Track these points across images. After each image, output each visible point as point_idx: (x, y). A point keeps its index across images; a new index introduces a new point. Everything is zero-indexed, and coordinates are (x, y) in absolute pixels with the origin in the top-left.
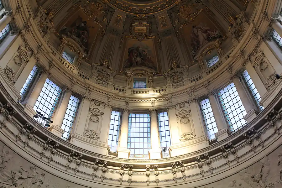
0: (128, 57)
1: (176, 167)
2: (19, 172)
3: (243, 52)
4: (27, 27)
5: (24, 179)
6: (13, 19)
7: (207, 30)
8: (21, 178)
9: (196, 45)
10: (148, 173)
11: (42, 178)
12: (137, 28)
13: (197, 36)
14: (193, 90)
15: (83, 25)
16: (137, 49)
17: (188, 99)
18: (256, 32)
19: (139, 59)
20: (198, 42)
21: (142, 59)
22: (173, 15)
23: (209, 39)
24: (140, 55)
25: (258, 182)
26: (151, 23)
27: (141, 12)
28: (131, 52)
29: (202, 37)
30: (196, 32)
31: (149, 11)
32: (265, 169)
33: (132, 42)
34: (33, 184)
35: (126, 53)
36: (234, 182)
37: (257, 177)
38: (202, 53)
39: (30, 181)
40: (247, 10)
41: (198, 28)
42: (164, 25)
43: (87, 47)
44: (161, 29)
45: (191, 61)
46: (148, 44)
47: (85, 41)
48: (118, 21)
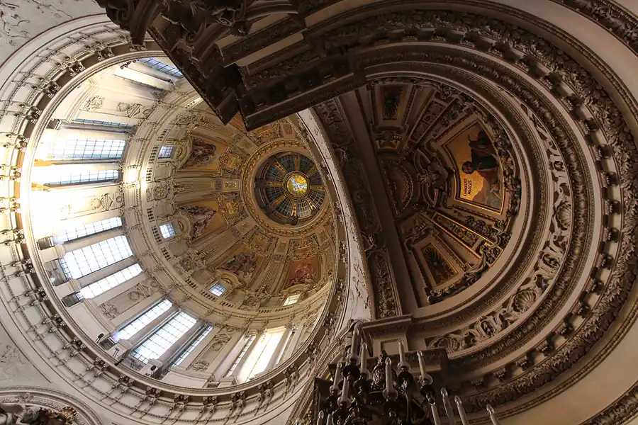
0: (205, 142)
3: (161, 270)
7: (206, 223)
12: (234, 159)
13: (204, 214)
16: (212, 153)
19: (201, 152)
21: (199, 156)
22: (233, 196)
24: (204, 155)
26: (233, 173)
27: (248, 168)
28: (211, 147)
29: (201, 218)
30: (209, 213)
33: (220, 152)
35: (211, 142)
42: (227, 185)
44: (225, 181)
45: (178, 205)
48: (247, 145)
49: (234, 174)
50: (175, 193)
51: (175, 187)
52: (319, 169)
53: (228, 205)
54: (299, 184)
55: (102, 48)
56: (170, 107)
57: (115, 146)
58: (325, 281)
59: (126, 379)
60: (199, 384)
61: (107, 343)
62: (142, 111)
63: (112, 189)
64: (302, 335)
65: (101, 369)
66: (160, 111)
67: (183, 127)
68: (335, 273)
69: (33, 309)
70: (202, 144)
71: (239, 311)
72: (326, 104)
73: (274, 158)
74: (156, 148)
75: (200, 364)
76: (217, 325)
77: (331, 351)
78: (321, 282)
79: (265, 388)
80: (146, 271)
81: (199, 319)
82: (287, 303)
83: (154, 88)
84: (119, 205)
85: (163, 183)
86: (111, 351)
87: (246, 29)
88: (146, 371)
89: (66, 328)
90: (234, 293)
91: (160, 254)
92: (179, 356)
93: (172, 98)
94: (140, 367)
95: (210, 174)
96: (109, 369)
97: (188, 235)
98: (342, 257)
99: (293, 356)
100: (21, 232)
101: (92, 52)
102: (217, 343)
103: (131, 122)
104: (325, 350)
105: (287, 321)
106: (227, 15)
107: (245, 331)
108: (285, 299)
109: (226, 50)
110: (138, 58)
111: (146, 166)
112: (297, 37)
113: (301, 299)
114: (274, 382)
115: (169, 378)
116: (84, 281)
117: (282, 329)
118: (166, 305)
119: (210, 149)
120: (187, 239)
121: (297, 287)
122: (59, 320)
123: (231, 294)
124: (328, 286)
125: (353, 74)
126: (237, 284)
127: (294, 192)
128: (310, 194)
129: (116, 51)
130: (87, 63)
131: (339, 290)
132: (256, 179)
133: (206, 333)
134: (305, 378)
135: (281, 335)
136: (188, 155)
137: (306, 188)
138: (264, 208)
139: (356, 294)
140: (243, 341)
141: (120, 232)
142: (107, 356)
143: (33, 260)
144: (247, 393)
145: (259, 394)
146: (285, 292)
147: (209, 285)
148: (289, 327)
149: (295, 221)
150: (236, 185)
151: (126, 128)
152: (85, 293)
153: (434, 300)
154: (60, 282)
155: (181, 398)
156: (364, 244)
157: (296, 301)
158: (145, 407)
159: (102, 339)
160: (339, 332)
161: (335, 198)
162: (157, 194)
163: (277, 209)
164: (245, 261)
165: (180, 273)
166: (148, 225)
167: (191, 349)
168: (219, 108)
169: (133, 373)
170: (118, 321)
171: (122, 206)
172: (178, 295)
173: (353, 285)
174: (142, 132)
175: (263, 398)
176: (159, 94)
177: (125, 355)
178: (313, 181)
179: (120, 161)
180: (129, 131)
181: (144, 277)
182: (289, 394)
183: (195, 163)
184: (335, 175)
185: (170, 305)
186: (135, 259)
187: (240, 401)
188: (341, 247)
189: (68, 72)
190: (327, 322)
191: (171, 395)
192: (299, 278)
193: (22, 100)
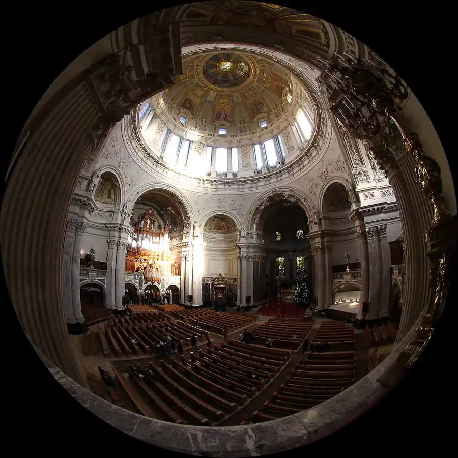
0: (184, 101)
3: (240, 141)
7: (227, 114)
9: (218, 116)
13: (221, 114)
16: (191, 100)
19: (188, 105)
21: (190, 106)
23: (225, 119)
24: (190, 104)
28: (187, 100)
29: (223, 115)
30: (222, 111)
33: (192, 97)
42: (210, 98)
44: (208, 99)
45: (212, 123)
46: (196, 101)
49: (206, 93)
50: (205, 122)
51: (202, 121)
52: (221, 52)
53: (221, 101)
54: (226, 65)
55: (134, 134)
56: (162, 113)
57: (175, 139)
58: (289, 79)
59: (277, 173)
60: (298, 153)
61: (259, 172)
62: (161, 125)
63: (193, 146)
64: (308, 104)
65: (267, 178)
66: (163, 118)
67: (173, 110)
68: (287, 72)
69: (231, 186)
70: (184, 103)
71: (279, 122)
72: (182, 40)
73: (204, 72)
74: (181, 123)
75: (290, 148)
76: (279, 134)
77: (324, 99)
78: (289, 81)
79: (318, 133)
80: (237, 147)
81: (272, 138)
82: (289, 100)
83: (152, 118)
84: (202, 145)
85: (198, 125)
86: (263, 172)
87: (131, 67)
88: (279, 166)
89: (244, 181)
90: (269, 119)
91: (232, 139)
92: (282, 153)
93: (158, 111)
94: (276, 167)
95: (201, 104)
96: (269, 176)
97: (229, 124)
98: (281, 64)
99: (315, 114)
100: (201, 179)
101: (135, 138)
102: (287, 137)
103: (166, 130)
104: (321, 101)
105: (297, 106)
106: (123, 74)
107: (290, 124)
108: (287, 100)
109: (138, 76)
110: (138, 121)
111: (188, 130)
112: (141, 48)
113: (291, 94)
114: (319, 128)
115: (287, 161)
116: (230, 168)
117: (300, 110)
118: (257, 147)
119: (188, 100)
120: (231, 125)
121: (284, 92)
122: (240, 181)
123: (269, 121)
124: (292, 78)
125: (170, 26)
126: (266, 115)
127: (229, 69)
128: (234, 62)
129: (135, 129)
130: (139, 141)
131: (298, 75)
132: (213, 84)
133: (280, 139)
134: (327, 116)
135: (302, 112)
136: (188, 111)
137: (230, 63)
138: (232, 85)
139: (305, 70)
140: (293, 128)
141: (215, 149)
142: (264, 174)
143: (213, 180)
144: (315, 140)
145: (319, 137)
146: (283, 98)
147: (259, 127)
148: (301, 107)
149: (247, 75)
150: (212, 94)
151: (167, 133)
152: (235, 170)
153: (328, 46)
154: (226, 175)
155: (298, 161)
156: (279, 50)
157: (291, 97)
158: (291, 173)
159: (256, 172)
160: (318, 89)
161: (244, 51)
162: (203, 129)
163: (235, 80)
164: (256, 106)
165: (246, 135)
166: (216, 138)
167: (282, 148)
168: (166, 85)
169: (276, 170)
170: (252, 165)
171: (203, 144)
172: (256, 140)
173: (298, 68)
174: (171, 127)
175: (321, 136)
176: (155, 116)
177: (267, 169)
178: (227, 58)
179: (182, 139)
180: (169, 132)
181: (240, 149)
182: (328, 127)
183: (193, 109)
184: (229, 46)
185: (258, 145)
186: (230, 148)
187: (316, 144)
188: (275, 61)
189: (136, 137)
190: (310, 91)
191: (294, 164)
192: (280, 88)
193: (152, 164)
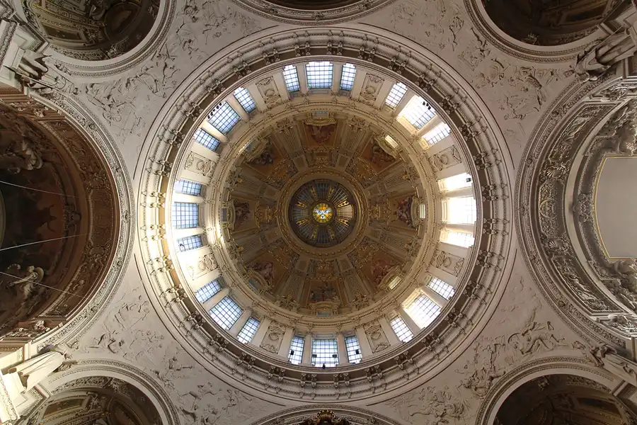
0: (241, 202)
1: (164, 262)
2: (174, 66)
3: (275, 313)
4: (292, 107)
5: (164, 70)
6: (303, 95)
7: (272, 276)
8: (166, 66)
9: (258, 268)
10: (155, 227)
11: (160, 93)
13: (265, 268)
14: (229, 271)
15: (270, 161)
16: (248, 212)
17: (221, 267)
18: (295, 321)
19: (240, 213)
20: (261, 269)
21: (240, 217)
22: (279, 243)
23: (266, 279)
24: (243, 215)
25: (170, 368)
26: (270, 223)
27: (280, 214)
29: (266, 272)
30: (268, 266)
31: (281, 221)
32: (188, 372)
34: (155, 81)
35: (245, 201)
36: (162, 338)
37: (177, 365)
38: (255, 274)
39: (160, 77)
40: (302, 309)
41: (272, 267)
42: (269, 236)
43: (253, 163)
47: (258, 162)
54: (324, 211)
59: (340, 376)
65: (311, 382)
76: (355, 328)
91: (263, 301)
95: (254, 231)
96: (318, 377)
122: (248, 359)
127: (322, 220)
136: (235, 216)
137: (331, 211)
142: (308, 368)
146: (380, 286)
150: (277, 233)
158: (379, 383)
164: (323, 291)
166: (241, 280)
171: (218, 266)
183: (240, 224)
